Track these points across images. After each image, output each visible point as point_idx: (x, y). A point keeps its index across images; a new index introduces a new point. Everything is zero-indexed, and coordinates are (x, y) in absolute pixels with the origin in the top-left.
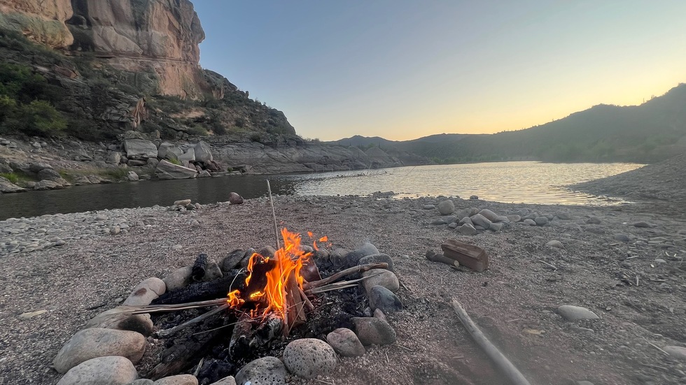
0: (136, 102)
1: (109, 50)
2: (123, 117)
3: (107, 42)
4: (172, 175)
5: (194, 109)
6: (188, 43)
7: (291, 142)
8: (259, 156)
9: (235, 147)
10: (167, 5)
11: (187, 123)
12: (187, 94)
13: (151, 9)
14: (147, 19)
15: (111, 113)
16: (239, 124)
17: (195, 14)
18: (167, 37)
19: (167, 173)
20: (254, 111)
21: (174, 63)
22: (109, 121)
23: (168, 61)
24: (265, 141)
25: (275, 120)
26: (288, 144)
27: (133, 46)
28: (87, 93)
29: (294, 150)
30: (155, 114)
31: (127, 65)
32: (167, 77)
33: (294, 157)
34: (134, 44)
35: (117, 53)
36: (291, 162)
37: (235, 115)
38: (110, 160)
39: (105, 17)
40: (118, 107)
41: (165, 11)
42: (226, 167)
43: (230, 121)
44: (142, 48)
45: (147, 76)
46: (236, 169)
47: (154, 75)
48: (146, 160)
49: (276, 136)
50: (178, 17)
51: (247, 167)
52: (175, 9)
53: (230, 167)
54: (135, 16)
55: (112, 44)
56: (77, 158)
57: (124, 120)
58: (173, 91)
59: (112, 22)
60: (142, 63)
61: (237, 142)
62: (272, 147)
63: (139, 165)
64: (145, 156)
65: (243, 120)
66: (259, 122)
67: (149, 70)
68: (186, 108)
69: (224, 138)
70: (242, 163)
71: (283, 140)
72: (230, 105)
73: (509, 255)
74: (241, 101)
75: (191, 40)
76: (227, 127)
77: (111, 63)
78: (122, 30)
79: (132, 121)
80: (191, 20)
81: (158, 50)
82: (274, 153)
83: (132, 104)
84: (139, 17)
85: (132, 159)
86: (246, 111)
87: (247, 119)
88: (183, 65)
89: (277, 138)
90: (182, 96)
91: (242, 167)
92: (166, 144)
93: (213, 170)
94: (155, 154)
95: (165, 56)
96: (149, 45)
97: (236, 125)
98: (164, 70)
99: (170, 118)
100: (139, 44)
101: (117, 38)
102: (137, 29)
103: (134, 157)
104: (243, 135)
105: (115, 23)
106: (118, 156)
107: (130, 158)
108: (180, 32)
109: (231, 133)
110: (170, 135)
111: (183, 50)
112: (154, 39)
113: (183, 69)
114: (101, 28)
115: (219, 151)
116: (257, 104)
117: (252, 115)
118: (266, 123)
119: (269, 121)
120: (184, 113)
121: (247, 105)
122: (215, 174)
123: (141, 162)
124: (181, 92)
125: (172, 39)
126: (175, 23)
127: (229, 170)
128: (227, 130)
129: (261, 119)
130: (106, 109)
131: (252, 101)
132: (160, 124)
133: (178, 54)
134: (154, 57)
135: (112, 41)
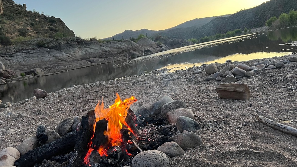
7: (73, 43)
8: (47, 59)
9: (24, 55)
16: (23, 33)
20: (34, 21)
24: (50, 46)
25: (55, 26)
26: (71, 45)
29: (76, 49)
33: (77, 55)
36: (76, 60)
37: (17, 27)
42: (18, 73)
43: (13, 32)
46: (27, 73)
49: (59, 40)
51: (38, 70)
53: (23, 72)
61: (24, 50)
62: (57, 50)
65: (25, 30)
66: (41, 30)
69: (12, 48)
70: (33, 68)
71: (65, 42)
72: (11, 18)
73: (262, 88)
74: (20, 13)
76: (12, 38)
82: (60, 55)
86: (26, 22)
87: (29, 28)
89: (60, 41)
91: (33, 71)
93: (7, 77)
97: (21, 35)
104: (29, 43)
109: (16, 43)
115: (9, 60)
116: (36, 15)
117: (32, 24)
118: (47, 30)
119: (49, 28)
121: (27, 16)
122: (9, 81)
127: (22, 75)
128: (12, 40)
129: (42, 27)
131: (30, 12)
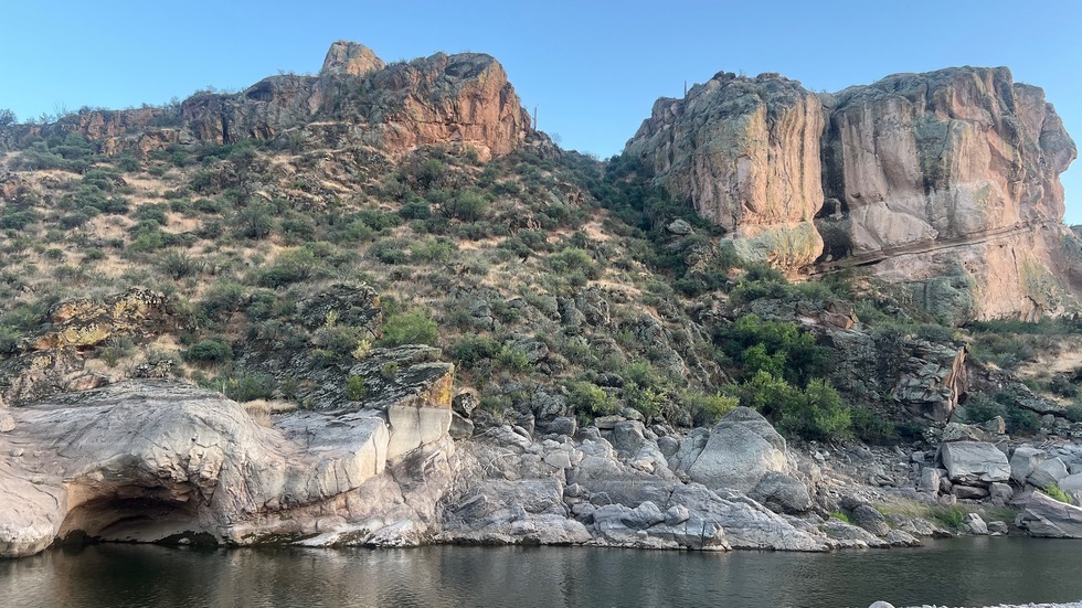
0: (952, 359)
1: (876, 247)
2: (929, 392)
3: (873, 233)
4: (1061, 529)
5: (1063, 345)
6: (1035, 181)
10: (988, 120)
11: (1055, 388)
12: (1036, 305)
13: (955, 143)
14: (948, 165)
15: (909, 388)
17: (1049, 108)
18: (988, 187)
19: (1048, 523)
21: (1004, 238)
22: (906, 402)
23: (991, 240)
27: (920, 228)
28: (871, 354)
30: (987, 377)
31: (907, 270)
32: (990, 276)
34: (922, 222)
35: (890, 250)
38: (924, 485)
39: (872, 189)
40: (921, 373)
41: (982, 135)
44: (937, 228)
45: (947, 285)
47: (963, 278)
48: (986, 486)
50: (1009, 133)
52: (1003, 121)
54: (923, 169)
55: (881, 235)
56: (872, 479)
57: (932, 398)
58: (1004, 304)
59: (883, 193)
60: (936, 258)
63: (974, 497)
64: (985, 478)
67: (950, 270)
68: (1045, 347)
75: (1042, 174)
77: (880, 271)
78: (900, 202)
79: (946, 398)
80: (1039, 126)
81: (971, 223)
83: (944, 362)
84: (932, 167)
85: (959, 483)
88: (1023, 237)
90: (1024, 311)
92: (1025, 449)
94: (1005, 472)
95: (983, 231)
96: (951, 217)
98: (983, 262)
99: (1018, 381)
100: (931, 221)
101: (890, 219)
102: (927, 192)
103: (963, 479)
105: (889, 194)
106: (935, 477)
107: (956, 481)
108: (1014, 165)
110: (1027, 425)
111: (1022, 202)
112: (961, 201)
113: (1025, 247)
114: (863, 210)
120: (1041, 360)
123: (976, 491)
124: (1024, 305)
125: (999, 189)
126: (1006, 151)
130: (899, 379)
132: (1000, 398)
133: (1012, 215)
134: (962, 239)
135: (881, 229)
